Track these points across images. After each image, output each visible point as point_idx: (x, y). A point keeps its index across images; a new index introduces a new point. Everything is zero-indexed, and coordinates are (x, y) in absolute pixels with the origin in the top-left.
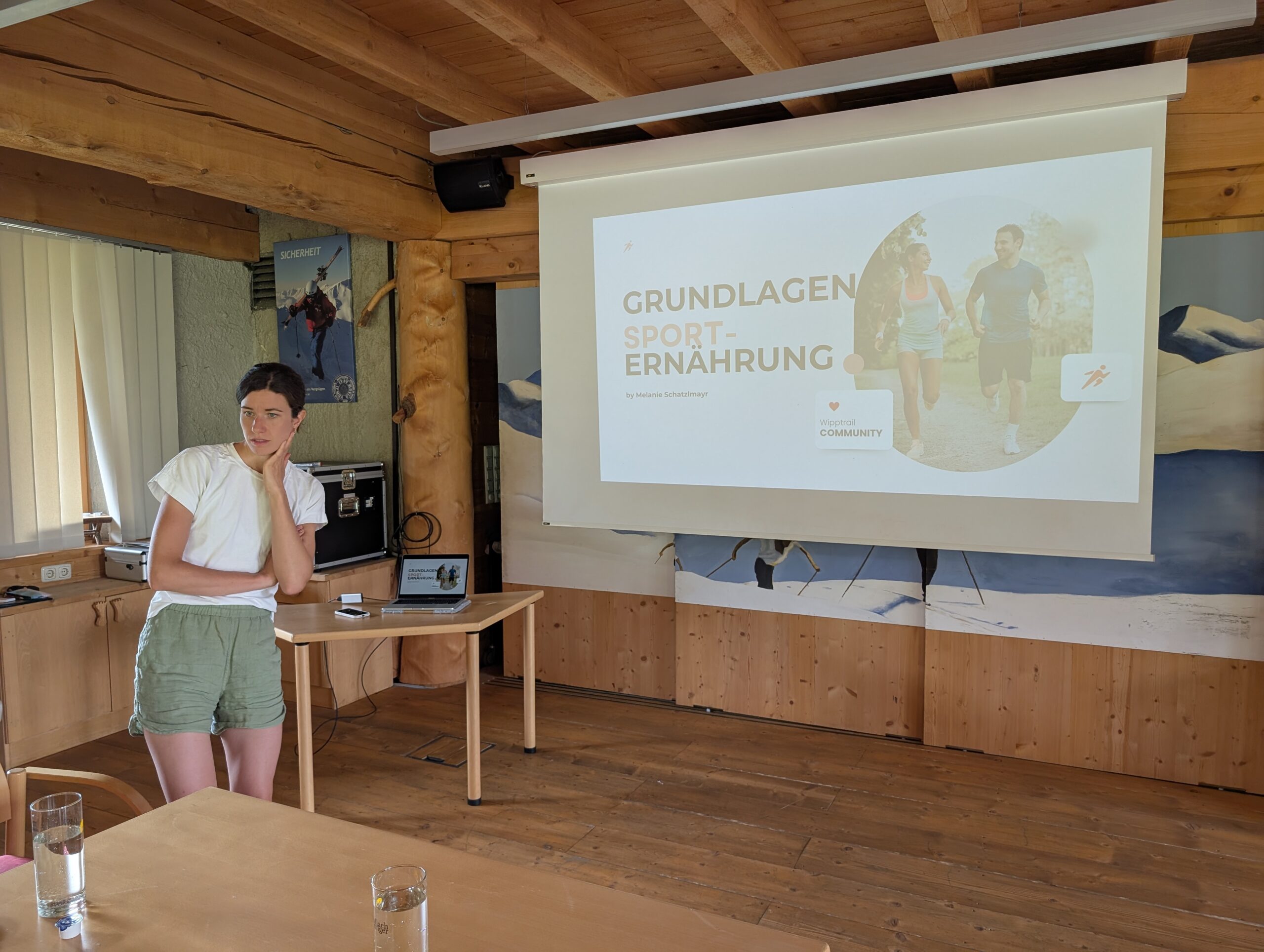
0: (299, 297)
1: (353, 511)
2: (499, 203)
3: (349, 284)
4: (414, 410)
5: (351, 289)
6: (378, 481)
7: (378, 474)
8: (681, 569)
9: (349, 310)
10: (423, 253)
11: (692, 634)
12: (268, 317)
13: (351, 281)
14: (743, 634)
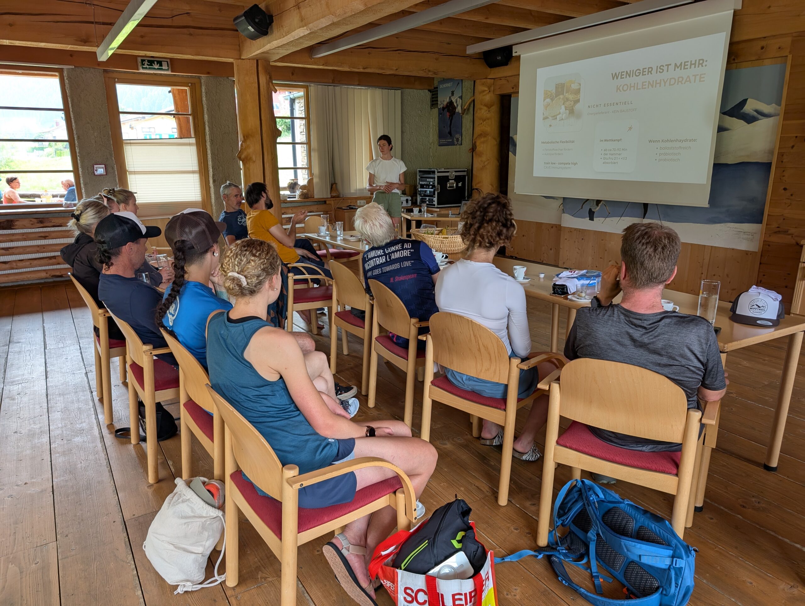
0: (445, 103)
1: (453, 187)
2: (506, 64)
3: (461, 97)
4: (476, 148)
5: (462, 99)
6: (464, 176)
7: (465, 173)
8: (564, 213)
9: (460, 108)
10: (483, 84)
11: (566, 239)
12: (435, 111)
13: (462, 96)
14: (583, 239)
